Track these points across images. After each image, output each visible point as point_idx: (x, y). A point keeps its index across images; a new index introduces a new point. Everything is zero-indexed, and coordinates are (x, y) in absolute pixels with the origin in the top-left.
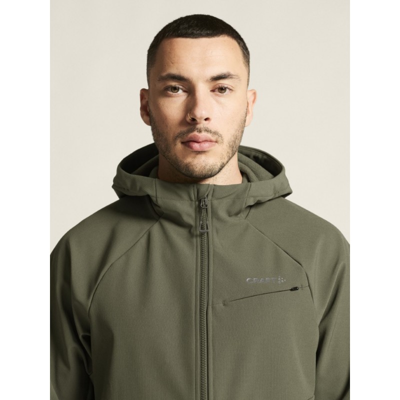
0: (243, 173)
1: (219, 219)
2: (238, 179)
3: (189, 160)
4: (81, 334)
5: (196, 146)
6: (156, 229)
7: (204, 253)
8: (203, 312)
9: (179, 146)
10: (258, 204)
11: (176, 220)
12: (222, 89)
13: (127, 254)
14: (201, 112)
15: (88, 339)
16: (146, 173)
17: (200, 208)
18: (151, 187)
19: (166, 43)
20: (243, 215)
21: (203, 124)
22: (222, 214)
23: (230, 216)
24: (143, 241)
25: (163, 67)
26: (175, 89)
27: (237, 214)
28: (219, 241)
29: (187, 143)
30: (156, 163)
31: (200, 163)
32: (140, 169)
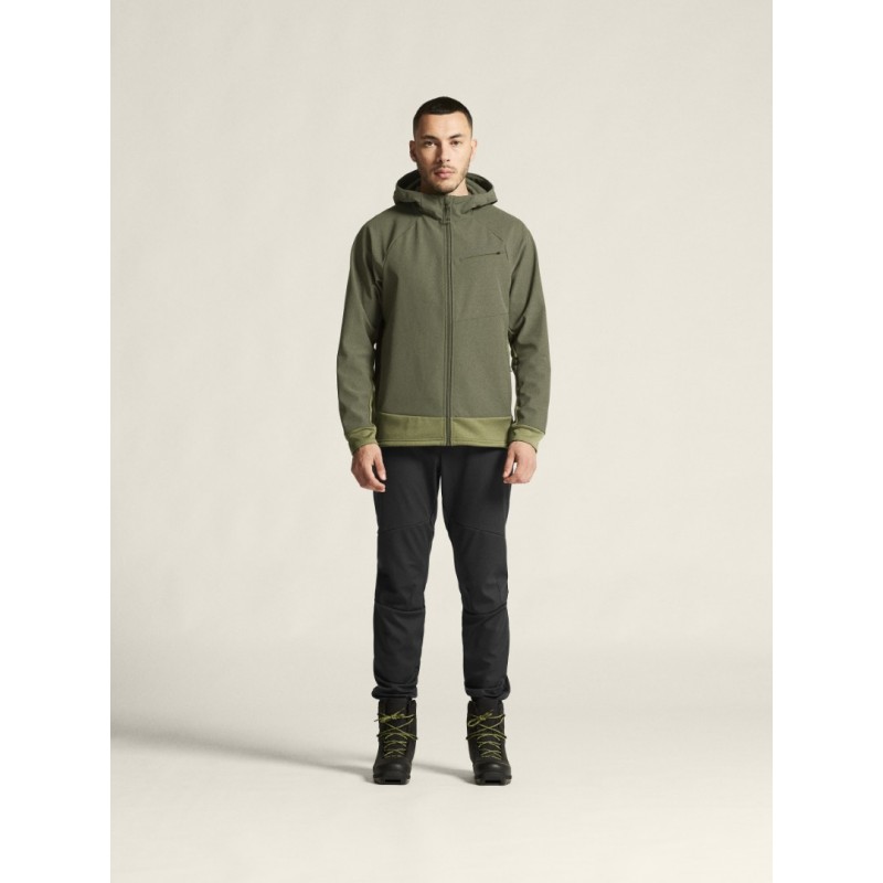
0: (469, 190)
1: (457, 215)
2: (466, 193)
3: (439, 183)
4: (377, 279)
5: (443, 175)
6: (420, 220)
7: (448, 234)
8: (449, 266)
9: (433, 176)
10: (478, 207)
11: (432, 215)
12: (456, 143)
13: (404, 234)
14: (445, 157)
15: (381, 284)
16: (414, 189)
17: (446, 208)
18: (418, 197)
19: (424, 117)
20: (469, 214)
21: (446, 163)
22: (458, 212)
23: (462, 213)
24: (413, 227)
25: (423, 131)
26: (430, 143)
27: (466, 213)
28: (455, 227)
29: (437, 174)
30: (419, 184)
31: (446, 184)
32: (412, 185)
